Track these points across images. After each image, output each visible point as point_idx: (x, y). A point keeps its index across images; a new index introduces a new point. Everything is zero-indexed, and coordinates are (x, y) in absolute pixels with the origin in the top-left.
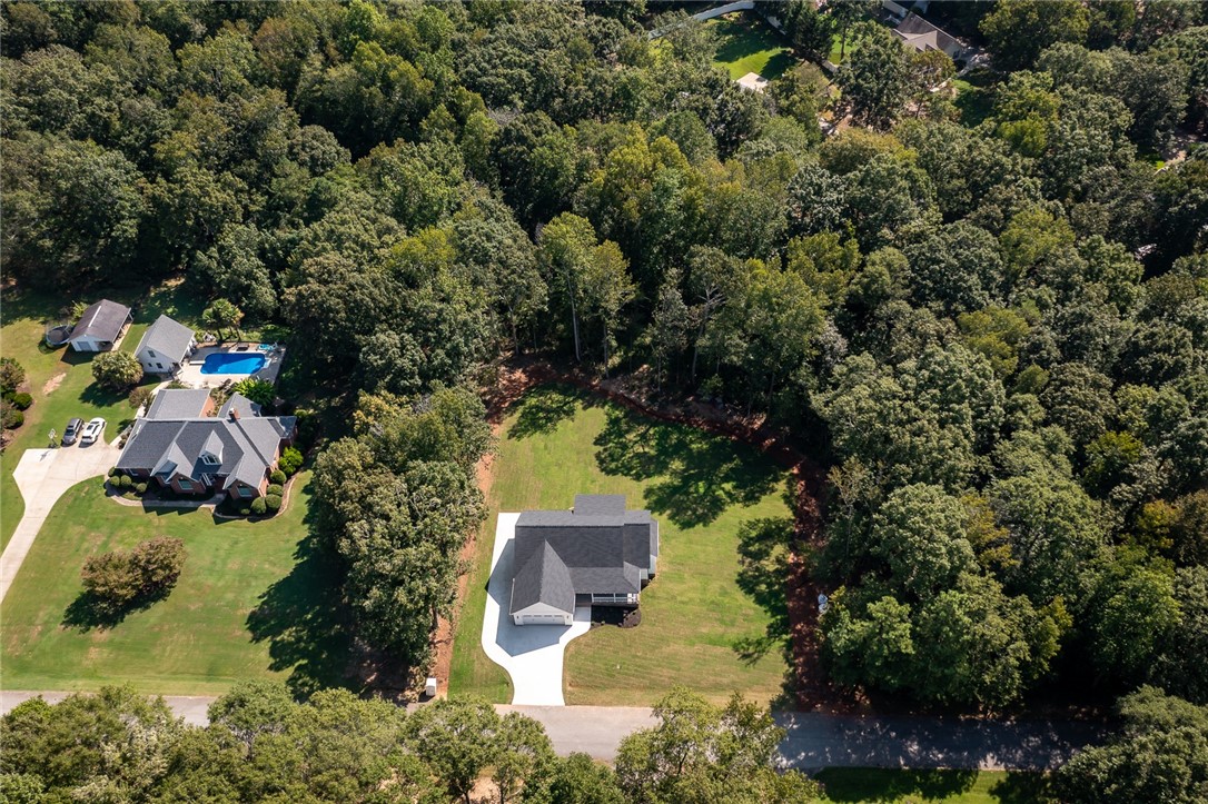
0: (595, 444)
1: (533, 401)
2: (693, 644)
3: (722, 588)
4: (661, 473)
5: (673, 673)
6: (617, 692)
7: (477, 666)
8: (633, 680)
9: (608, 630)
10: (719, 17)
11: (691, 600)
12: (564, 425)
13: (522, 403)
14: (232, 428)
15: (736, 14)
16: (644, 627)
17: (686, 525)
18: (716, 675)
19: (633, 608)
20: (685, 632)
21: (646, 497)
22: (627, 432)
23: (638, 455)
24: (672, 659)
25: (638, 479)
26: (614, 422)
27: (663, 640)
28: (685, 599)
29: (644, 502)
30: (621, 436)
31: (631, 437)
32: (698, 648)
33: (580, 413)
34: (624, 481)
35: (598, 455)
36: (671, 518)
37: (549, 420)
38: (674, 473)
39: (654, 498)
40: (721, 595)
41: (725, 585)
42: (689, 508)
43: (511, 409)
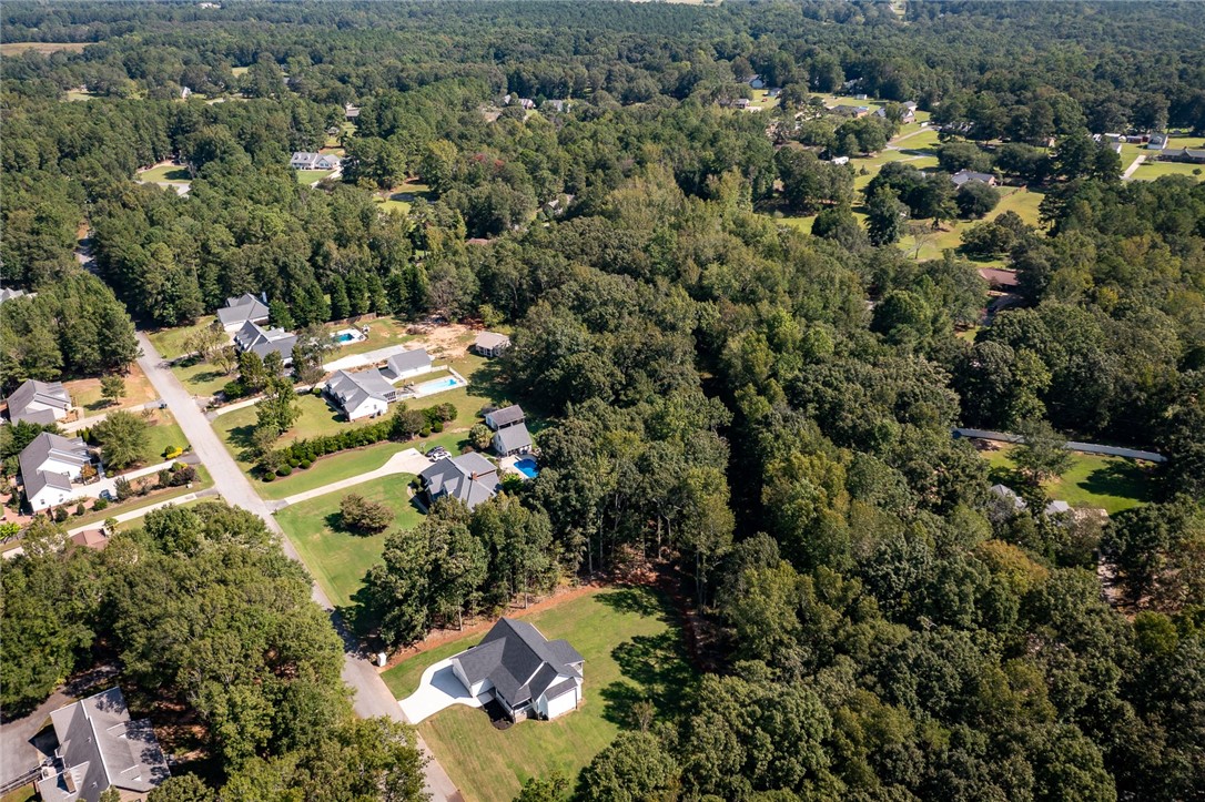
0: (633, 638)
1: (637, 592)
2: (509, 767)
3: (572, 762)
4: (642, 683)
5: (478, 768)
6: (443, 747)
7: (412, 673)
8: (458, 750)
9: (485, 716)
10: (1131, 460)
11: (546, 749)
12: (634, 616)
13: (630, 587)
14: (466, 482)
15: (1150, 464)
16: (501, 734)
17: (609, 718)
18: (496, 793)
19: (510, 719)
20: (517, 758)
21: (612, 685)
22: (662, 649)
23: (646, 664)
24: (488, 761)
25: (624, 673)
26: (663, 638)
27: (500, 750)
28: (544, 745)
29: (606, 687)
30: (655, 647)
31: (660, 653)
32: (509, 772)
33: (653, 618)
34: (616, 667)
35: (623, 644)
36: (607, 707)
37: (630, 606)
38: (651, 690)
39: (615, 689)
40: (565, 764)
41: (576, 762)
42: (626, 713)
43: (617, 586)
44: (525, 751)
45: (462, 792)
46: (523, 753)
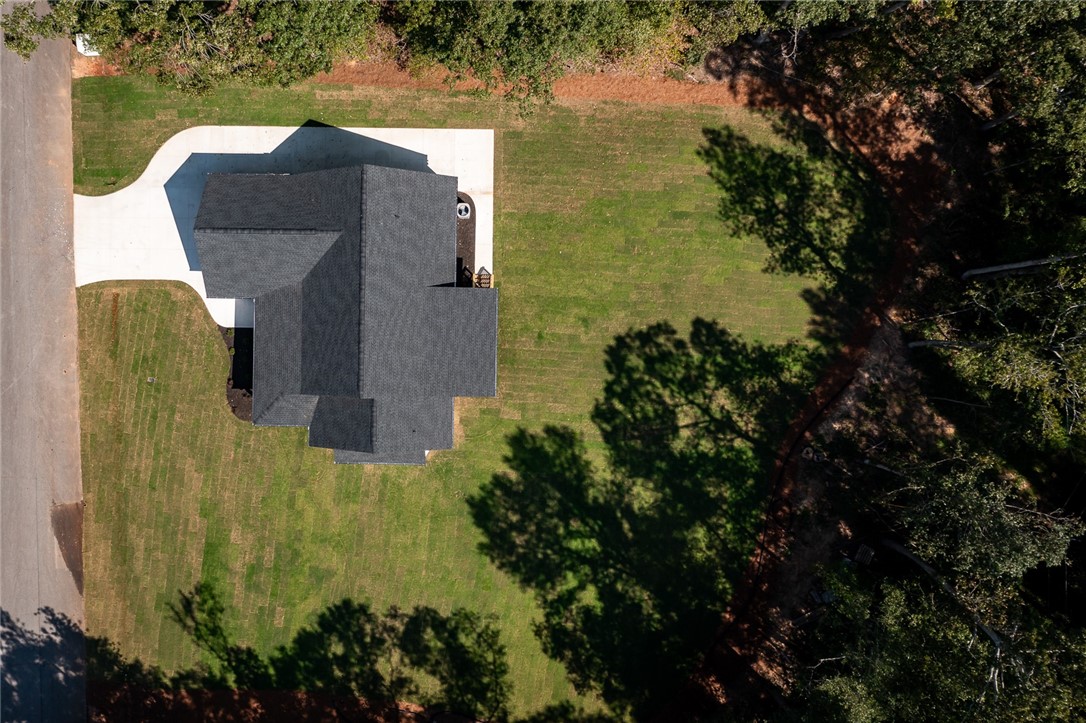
0: (698, 323)
1: (823, 175)
2: (204, 514)
3: (330, 573)
4: (617, 462)
5: (146, 477)
7: (145, 123)
9: (221, 361)
11: (300, 514)
12: (753, 253)
13: (818, 150)
16: (231, 426)
17: (481, 511)
18: (148, 552)
20: (229, 501)
21: (550, 431)
22: (737, 392)
23: (668, 415)
24: (173, 476)
25: (600, 414)
26: (767, 361)
27: (208, 461)
28: (300, 503)
29: (536, 429)
30: (725, 377)
31: (723, 400)
32: (197, 522)
33: (792, 285)
34: (591, 386)
35: (664, 328)
36: (499, 481)
37: (767, 217)
38: (620, 489)
39: (549, 447)
40: (314, 571)
41: (338, 579)
42: (526, 516)
43: (796, 129)
44: (257, 495)
45: (90, 510)
46: (249, 497)
